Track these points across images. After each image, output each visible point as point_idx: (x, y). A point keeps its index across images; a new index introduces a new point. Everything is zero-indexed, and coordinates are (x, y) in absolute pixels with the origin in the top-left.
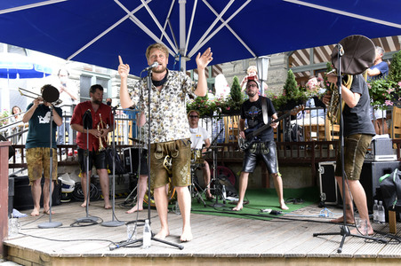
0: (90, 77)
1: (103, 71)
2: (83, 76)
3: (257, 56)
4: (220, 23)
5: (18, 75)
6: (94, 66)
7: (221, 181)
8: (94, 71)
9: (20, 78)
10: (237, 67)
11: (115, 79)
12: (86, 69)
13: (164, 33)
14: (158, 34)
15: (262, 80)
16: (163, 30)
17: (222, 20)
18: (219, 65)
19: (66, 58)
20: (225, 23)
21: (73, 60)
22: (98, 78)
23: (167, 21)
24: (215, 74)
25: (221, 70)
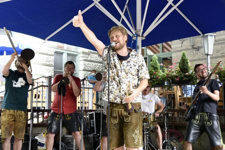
0: (62, 53)
1: (73, 48)
2: (56, 53)
3: (204, 33)
4: (171, 7)
5: (5, 52)
6: (65, 45)
7: (172, 143)
8: (65, 49)
9: (7, 54)
10: (185, 43)
11: (82, 55)
12: (59, 47)
13: (123, 17)
14: (118, 17)
15: (208, 55)
16: (122, 14)
17: (173, 5)
18: (169, 43)
19: (44, 39)
20: (175, 7)
21: (49, 40)
22: (68, 54)
23: (126, 6)
24: (165, 50)
25: (170, 46)
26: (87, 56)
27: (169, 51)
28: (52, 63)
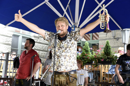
0: (18, 36)
1: (27, 33)
2: (14, 35)
3: (122, 28)
4: (100, 8)
6: (21, 30)
8: (21, 33)
10: (108, 34)
11: (33, 38)
13: (65, 13)
14: (62, 12)
15: (125, 44)
16: (65, 11)
18: (97, 33)
19: (5, 25)
21: (9, 26)
22: (23, 37)
23: (68, 6)
24: (94, 38)
25: (98, 36)
26: (37, 39)
27: (97, 39)
28: (10, 43)
